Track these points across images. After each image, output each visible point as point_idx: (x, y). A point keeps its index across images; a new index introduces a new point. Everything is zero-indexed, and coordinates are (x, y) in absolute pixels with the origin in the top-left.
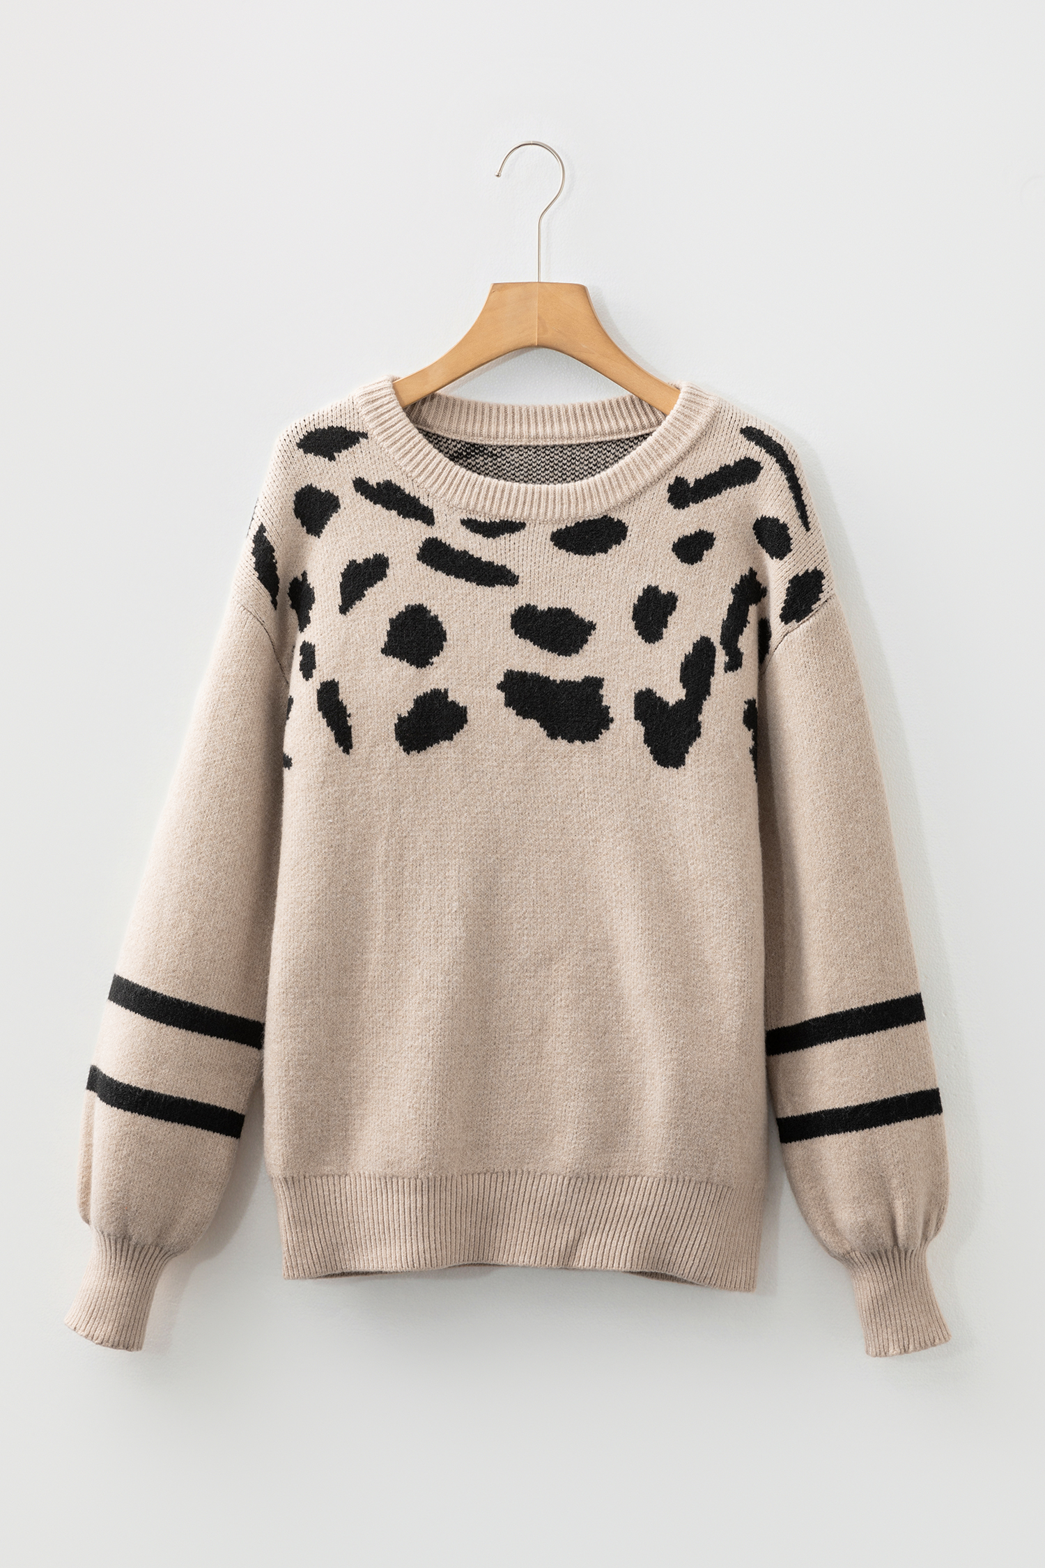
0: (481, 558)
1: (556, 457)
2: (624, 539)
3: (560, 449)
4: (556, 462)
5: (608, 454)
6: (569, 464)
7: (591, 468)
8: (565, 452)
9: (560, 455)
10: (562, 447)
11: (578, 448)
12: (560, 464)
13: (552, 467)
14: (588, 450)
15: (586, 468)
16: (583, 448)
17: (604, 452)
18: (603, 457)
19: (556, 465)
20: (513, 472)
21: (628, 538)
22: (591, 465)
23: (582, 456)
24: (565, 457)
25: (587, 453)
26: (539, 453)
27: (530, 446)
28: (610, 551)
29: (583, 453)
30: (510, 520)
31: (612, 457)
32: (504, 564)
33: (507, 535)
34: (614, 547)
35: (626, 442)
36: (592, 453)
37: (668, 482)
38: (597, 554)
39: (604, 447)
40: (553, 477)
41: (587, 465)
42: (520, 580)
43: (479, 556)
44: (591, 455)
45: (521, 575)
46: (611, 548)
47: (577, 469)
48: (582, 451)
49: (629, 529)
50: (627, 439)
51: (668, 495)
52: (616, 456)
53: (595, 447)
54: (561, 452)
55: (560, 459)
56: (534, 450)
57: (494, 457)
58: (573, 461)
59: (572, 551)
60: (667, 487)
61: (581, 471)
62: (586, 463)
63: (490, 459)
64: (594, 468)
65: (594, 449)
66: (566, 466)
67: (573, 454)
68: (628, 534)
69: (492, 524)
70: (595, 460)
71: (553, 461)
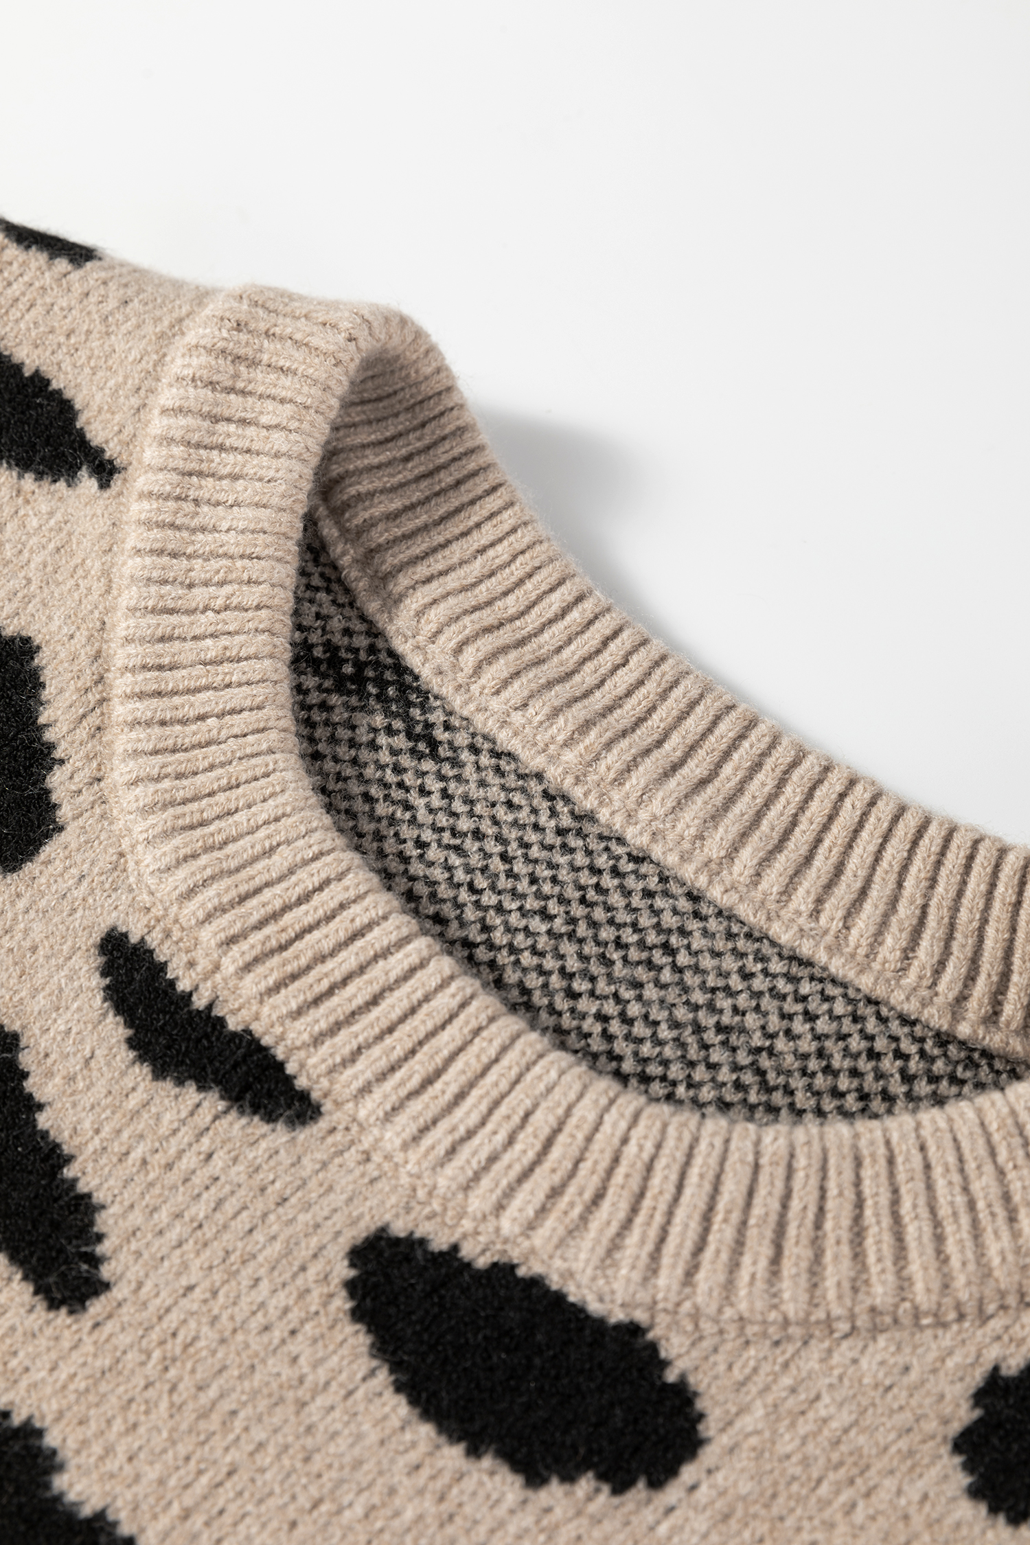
0: (40, 1107)
1: (616, 899)
2: (656, 1484)
3: (653, 882)
4: (599, 914)
5: (799, 1026)
6: (634, 954)
7: (698, 1029)
8: (659, 903)
9: (636, 901)
10: (663, 879)
11: (712, 924)
12: (606, 934)
13: (572, 921)
14: (743, 955)
15: (682, 1014)
16: (730, 936)
17: (790, 1006)
18: (774, 1023)
19: (594, 925)
20: (427, 835)
21: (673, 1493)
22: (707, 1020)
23: (707, 962)
24: (645, 921)
25: (730, 963)
26: (574, 842)
27: (566, 799)
28: (554, 1492)
29: (717, 954)
30: (280, 1054)
31: (807, 1045)
32: (99, 1197)
33: (212, 1102)
34: (586, 1484)
35: (895, 1026)
36: (746, 976)
37: (992, 1354)
38: (487, 1462)
39: (805, 988)
40: (542, 954)
41: (696, 1008)
42: (97, 1307)
43: (39, 1096)
44: (735, 982)
45: (117, 1293)
46: (569, 1478)
47: (650, 992)
48: (720, 945)
49: (708, 1455)
50: (905, 1020)
51: (964, 1415)
52: (821, 1053)
53: (776, 966)
54: (648, 894)
55: (623, 917)
56: (566, 821)
57: (422, 746)
58: (658, 957)
59: (396, 1367)
60: (977, 1377)
61: (657, 1014)
62: (699, 997)
63: (401, 742)
64: (711, 1036)
65: (765, 972)
66: (616, 956)
67: (683, 932)
68: (688, 1473)
69: (210, 1022)
70: (735, 1010)
71: (591, 905)
